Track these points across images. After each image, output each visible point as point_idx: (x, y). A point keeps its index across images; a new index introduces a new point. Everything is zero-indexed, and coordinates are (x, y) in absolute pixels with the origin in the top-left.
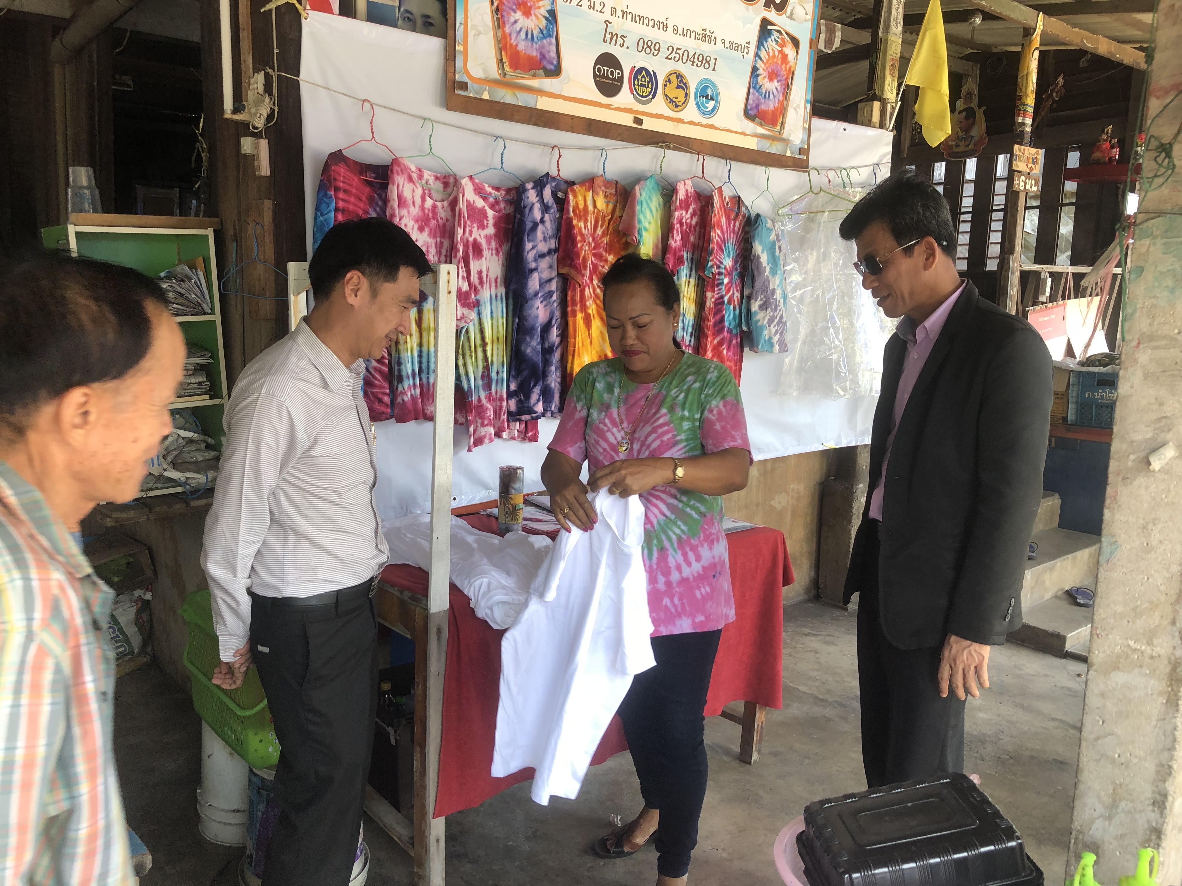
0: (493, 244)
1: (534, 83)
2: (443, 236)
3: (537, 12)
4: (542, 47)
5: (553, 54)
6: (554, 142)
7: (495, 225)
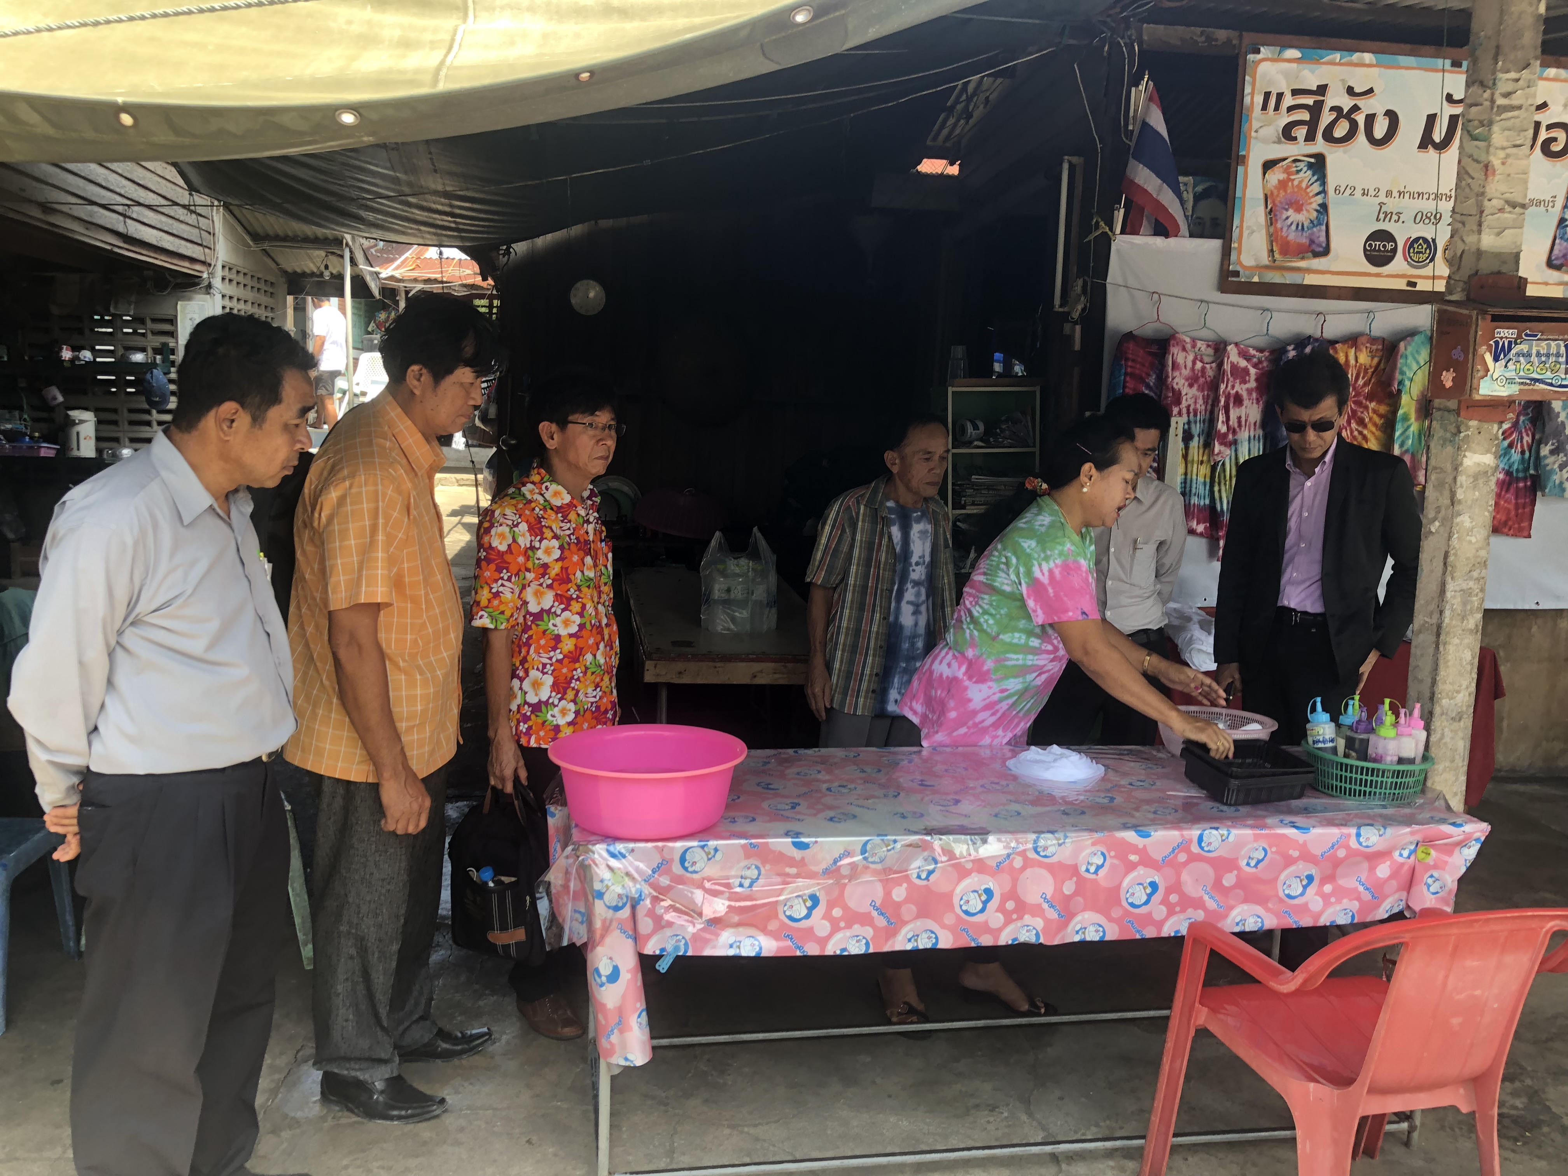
0: (1254, 395)
1: (1302, 264)
2: (1209, 390)
3: (1308, 207)
4: (1312, 234)
5: (1323, 239)
6: (1320, 309)
7: (1257, 380)
